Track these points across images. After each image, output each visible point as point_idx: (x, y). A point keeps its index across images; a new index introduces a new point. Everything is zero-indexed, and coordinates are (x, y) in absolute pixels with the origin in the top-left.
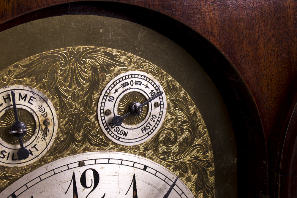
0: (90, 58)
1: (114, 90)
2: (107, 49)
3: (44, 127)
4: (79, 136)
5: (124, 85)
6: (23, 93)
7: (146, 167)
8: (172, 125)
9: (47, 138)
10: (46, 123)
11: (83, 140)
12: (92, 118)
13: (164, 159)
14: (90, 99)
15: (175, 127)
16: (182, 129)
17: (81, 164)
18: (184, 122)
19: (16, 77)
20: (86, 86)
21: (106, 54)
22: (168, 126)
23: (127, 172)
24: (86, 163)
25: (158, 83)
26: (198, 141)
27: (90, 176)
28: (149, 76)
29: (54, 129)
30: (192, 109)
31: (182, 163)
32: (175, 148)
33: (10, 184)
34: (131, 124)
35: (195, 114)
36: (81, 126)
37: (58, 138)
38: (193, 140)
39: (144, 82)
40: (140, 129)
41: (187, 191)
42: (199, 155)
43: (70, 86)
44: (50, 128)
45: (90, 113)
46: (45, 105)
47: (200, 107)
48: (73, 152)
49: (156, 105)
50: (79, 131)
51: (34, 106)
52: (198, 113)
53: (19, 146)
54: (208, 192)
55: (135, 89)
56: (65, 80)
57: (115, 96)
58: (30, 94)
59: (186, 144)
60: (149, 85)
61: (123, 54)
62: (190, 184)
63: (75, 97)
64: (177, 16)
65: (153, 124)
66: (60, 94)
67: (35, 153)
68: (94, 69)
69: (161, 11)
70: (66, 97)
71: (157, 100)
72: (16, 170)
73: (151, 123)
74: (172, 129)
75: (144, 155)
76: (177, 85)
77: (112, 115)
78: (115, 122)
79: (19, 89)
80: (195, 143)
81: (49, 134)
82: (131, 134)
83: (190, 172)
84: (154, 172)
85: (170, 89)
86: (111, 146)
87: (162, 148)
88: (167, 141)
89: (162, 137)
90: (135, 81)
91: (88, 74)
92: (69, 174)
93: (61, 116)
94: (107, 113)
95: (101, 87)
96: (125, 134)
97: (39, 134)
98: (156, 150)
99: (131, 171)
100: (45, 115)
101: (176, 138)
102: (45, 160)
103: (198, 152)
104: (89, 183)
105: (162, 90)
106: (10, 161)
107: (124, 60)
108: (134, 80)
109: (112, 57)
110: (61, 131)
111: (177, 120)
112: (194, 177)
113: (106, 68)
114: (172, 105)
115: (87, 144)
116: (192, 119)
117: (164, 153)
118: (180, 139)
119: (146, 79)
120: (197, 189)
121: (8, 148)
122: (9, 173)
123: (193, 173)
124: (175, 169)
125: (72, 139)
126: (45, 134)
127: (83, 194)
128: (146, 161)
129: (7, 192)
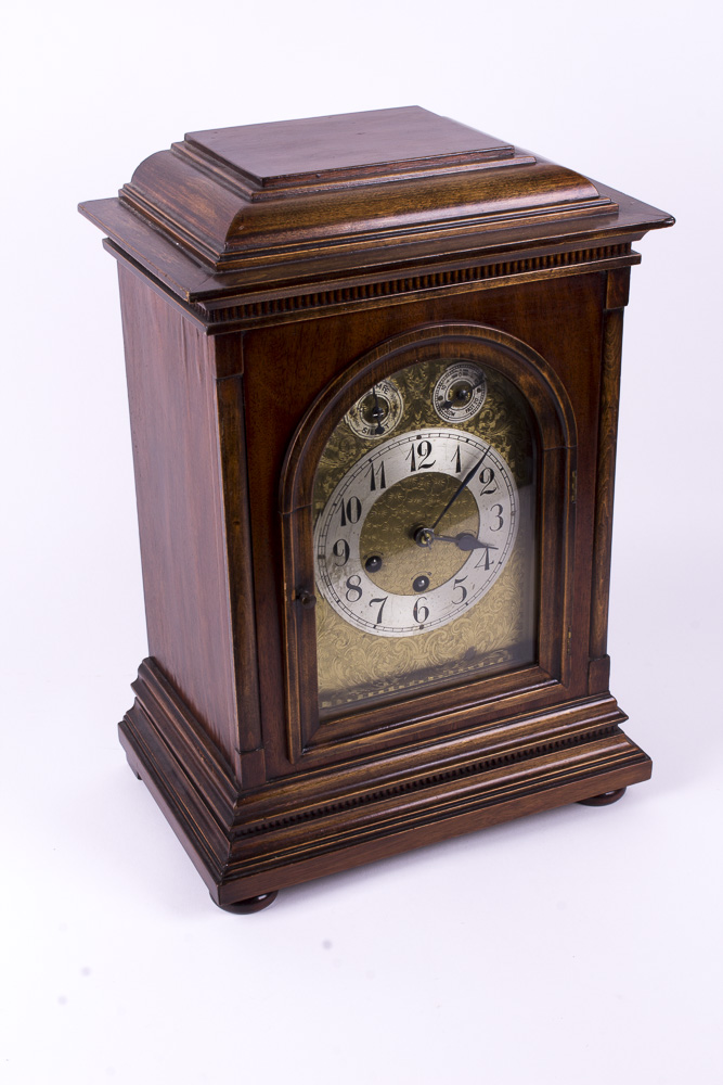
1: (446, 381)
3: (394, 410)
4: (418, 417)
5: (453, 377)
7: (468, 440)
8: (491, 406)
9: (396, 418)
10: (396, 407)
11: (421, 420)
12: (428, 402)
13: (483, 433)
14: (428, 388)
15: (494, 407)
16: (499, 409)
17: (419, 437)
20: (426, 379)
22: (488, 407)
23: (453, 443)
24: (422, 437)
27: (425, 447)
29: (401, 412)
31: (498, 436)
32: (493, 424)
33: (368, 452)
34: (458, 406)
36: (420, 409)
37: (403, 418)
40: (464, 410)
41: (499, 459)
43: (414, 379)
44: (398, 411)
45: (427, 399)
46: (395, 394)
48: (414, 429)
49: (479, 391)
50: (419, 413)
51: (388, 396)
53: (377, 424)
54: (520, 461)
55: (462, 380)
57: (447, 385)
59: (501, 421)
60: (473, 376)
62: (504, 453)
63: (417, 387)
65: (475, 405)
66: (406, 386)
67: (387, 430)
70: (411, 388)
71: (479, 387)
72: (373, 442)
74: (490, 409)
75: (467, 431)
77: (444, 400)
78: (447, 405)
81: (397, 415)
82: (457, 414)
83: (504, 444)
84: (474, 444)
86: (442, 423)
87: (482, 425)
88: (486, 419)
89: (482, 416)
92: (409, 445)
93: (406, 401)
94: (440, 398)
95: (437, 379)
96: (453, 414)
97: (391, 415)
98: (477, 427)
99: (456, 443)
100: (395, 402)
101: (494, 417)
102: (393, 435)
104: (423, 452)
106: (369, 435)
108: (462, 372)
110: (406, 413)
111: (495, 402)
112: (508, 448)
114: (491, 391)
115: (424, 423)
117: (483, 428)
118: (497, 417)
120: (510, 459)
121: (368, 425)
122: (368, 444)
123: (507, 445)
124: (492, 442)
125: (413, 419)
126: (394, 415)
127: (419, 460)
128: (469, 435)
129: (366, 458)
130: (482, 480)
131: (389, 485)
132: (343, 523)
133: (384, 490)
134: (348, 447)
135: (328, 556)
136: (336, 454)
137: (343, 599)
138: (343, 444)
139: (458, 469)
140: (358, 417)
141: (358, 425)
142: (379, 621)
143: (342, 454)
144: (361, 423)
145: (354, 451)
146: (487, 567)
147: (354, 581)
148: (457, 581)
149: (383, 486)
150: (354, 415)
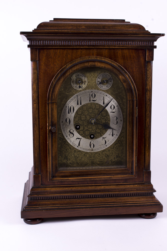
1: (100, 77)
6: (81, 75)
7: (107, 95)
11: (93, 87)
17: (92, 92)
25: (111, 76)
27: (93, 95)
28: (109, 74)
34: (104, 85)
37: (87, 85)
40: (106, 86)
44: (86, 83)
46: (85, 78)
48: (90, 89)
50: (92, 85)
51: (83, 78)
55: (105, 77)
58: (82, 75)
60: (109, 77)
67: (82, 88)
73: (109, 85)
75: (107, 93)
82: (103, 87)
84: (109, 97)
92: (89, 94)
94: (99, 81)
96: (102, 87)
99: (103, 95)
100: (85, 80)
102: (84, 90)
121: (77, 86)
124: (114, 97)
126: (85, 84)
127: (92, 99)
129: (76, 95)
130: (111, 108)
131: (82, 104)
132: (69, 113)
133: (81, 105)
135: (64, 122)
137: (68, 136)
139: (104, 104)
140: (74, 83)
141: (74, 85)
142: (79, 145)
146: (113, 136)
147: (72, 131)
148: (103, 138)
149: (81, 104)
150: (73, 82)
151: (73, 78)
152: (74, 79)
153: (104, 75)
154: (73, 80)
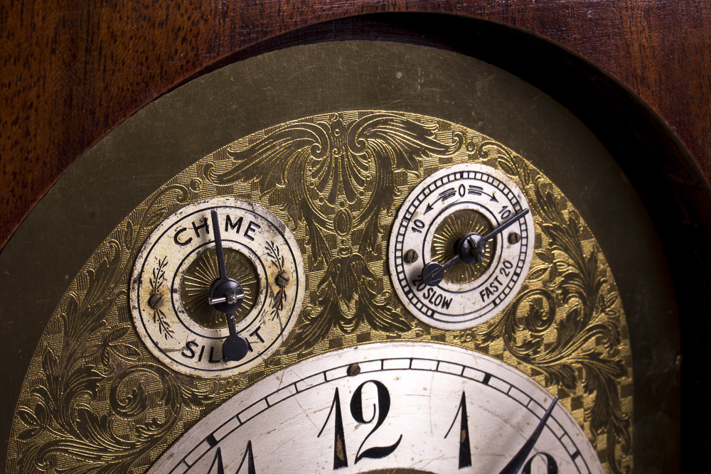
0: (375, 135)
1: (423, 207)
2: (411, 116)
3: (276, 289)
4: (349, 310)
5: (444, 196)
6: (235, 215)
7: (488, 377)
8: (545, 283)
9: (283, 314)
10: (281, 280)
11: (358, 318)
12: (376, 267)
13: (526, 359)
14: (374, 227)
15: (552, 286)
16: (566, 292)
17: (353, 370)
18: (570, 277)
19: (221, 179)
20: (366, 199)
21: (409, 126)
22: (536, 284)
23: (448, 388)
24: (363, 367)
25: (516, 191)
26: (599, 318)
27: (370, 398)
28: (499, 174)
29: (297, 295)
30: (588, 246)
31: (564, 366)
32: (550, 334)
33: (204, 414)
34: (459, 280)
35: (593, 257)
36: (354, 287)
37: (304, 313)
38: (588, 317)
39: (488, 189)
40: (476, 294)
41: (573, 430)
42: (600, 348)
43: (332, 199)
44: (290, 291)
45: (372, 259)
46: (279, 241)
47: (604, 244)
48: (337, 345)
49: (513, 239)
50: (349, 298)
51: (257, 244)
52: (601, 256)
53: (225, 332)
54: (619, 431)
55: (468, 204)
56: (322, 186)
57: (427, 219)
58: (248, 218)
59: (572, 326)
60: (499, 195)
61: (444, 127)
62: (579, 413)
63: (342, 223)
64: (572, 43)
65: (504, 280)
66: (310, 216)
67: (257, 347)
68: (383, 160)
69: (538, 34)
70: (323, 223)
71: (515, 228)
72: (217, 385)
73: (502, 278)
74: (543, 292)
75: (485, 350)
76: (558, 193)
77: (419, 263)
78: (426, 277)
79: (228, 206)
80: (593, 323)
81: (288, 304)
82: (459, 303)
83: (580, 386)
84: (505, 387)
85: (542, 203)
86: (415, 329)
87: (522, 335)
88: (535, 319)
89: (524, 309)
90: (470, 186)
91: (370, 171)
92: (327, 394)
93: (311, 266)
94: (409, 257)
95: (397, 200)
96: (447, 304)
97: (267, 304)
98: (509, 339)
99: (457, 385)
100: (279, 263)
101: (552, 312)
102: (278, 363)
103: (598, 342)
104: (369, 410)
105: (525, 205)
106: (205, 364)
107: (446, 139)
108: (467, 183)
109: (422, 133)
110: (313, 298)
111: (555, 272)
112: (589, 399)
113: (408, 158)
114: (546, 240)
115: (365, 327)
116: (586, 270)
117: (527, 345)
118: (561, 314)
119: (492, 181)
120: (595, 426)
121: (201, 335)
122: (201, 391)
123: (588, 389)
124: (549, 381)
125: (334, 316)
126: (278, 304)
127: (355, 436)
128: (488, 364)
129: (198, 433)
134: (141, 400)
136: (103, 424)
138: (123, 392)
140: (166, 308)
141: (168, 333)
143: (121, 424)
144: (176, 327)
145: (159, 413)
150: (155, 302)
151: (152, 264)
152: (169, 272)
153: (456, 185)
154: (158, 275)
